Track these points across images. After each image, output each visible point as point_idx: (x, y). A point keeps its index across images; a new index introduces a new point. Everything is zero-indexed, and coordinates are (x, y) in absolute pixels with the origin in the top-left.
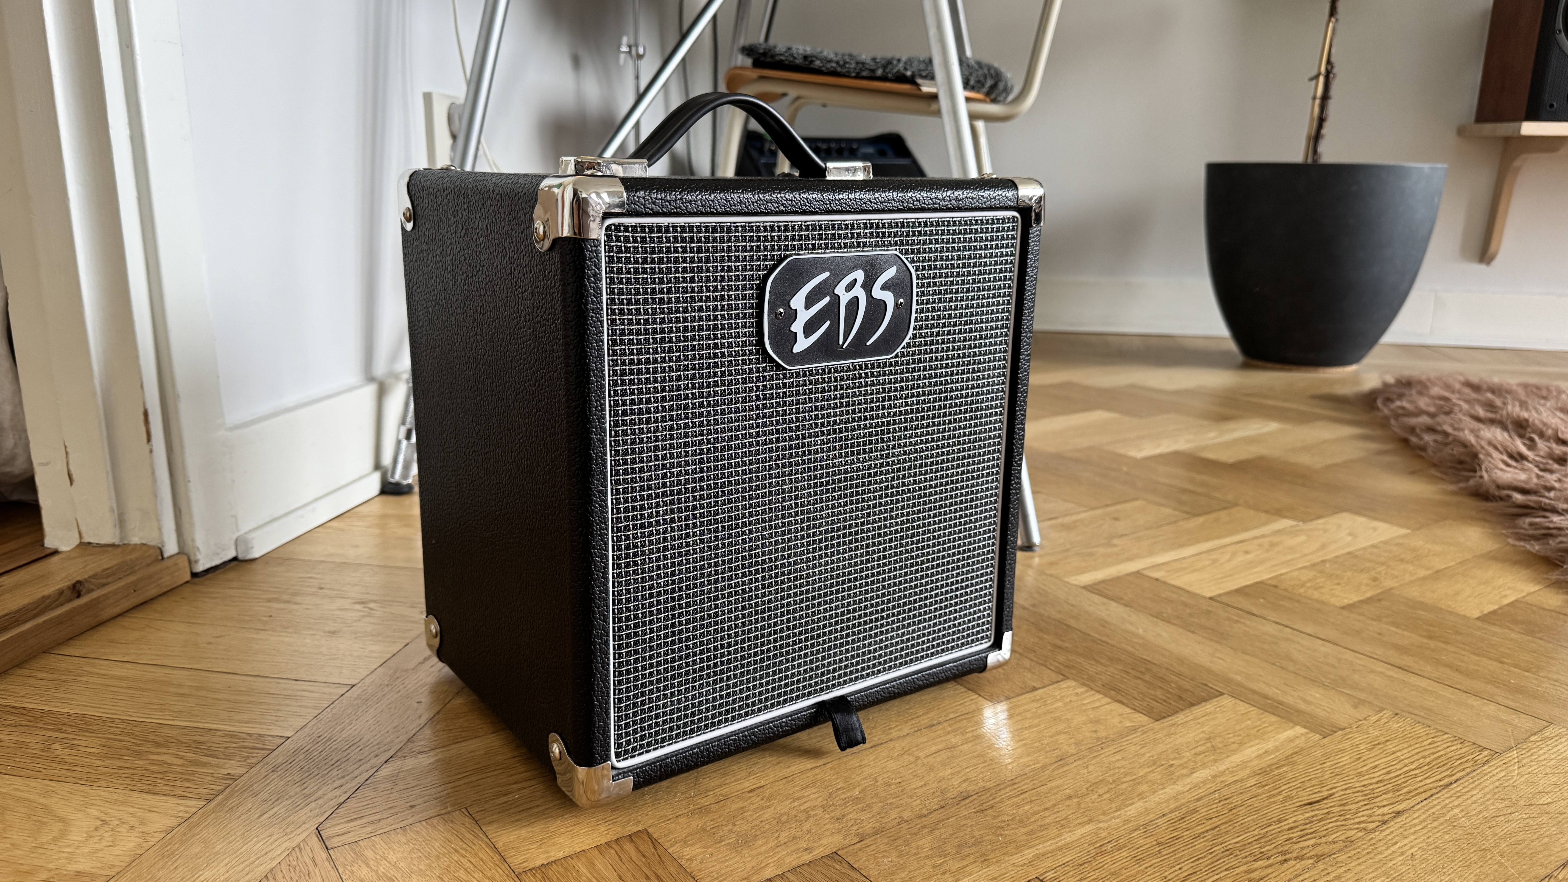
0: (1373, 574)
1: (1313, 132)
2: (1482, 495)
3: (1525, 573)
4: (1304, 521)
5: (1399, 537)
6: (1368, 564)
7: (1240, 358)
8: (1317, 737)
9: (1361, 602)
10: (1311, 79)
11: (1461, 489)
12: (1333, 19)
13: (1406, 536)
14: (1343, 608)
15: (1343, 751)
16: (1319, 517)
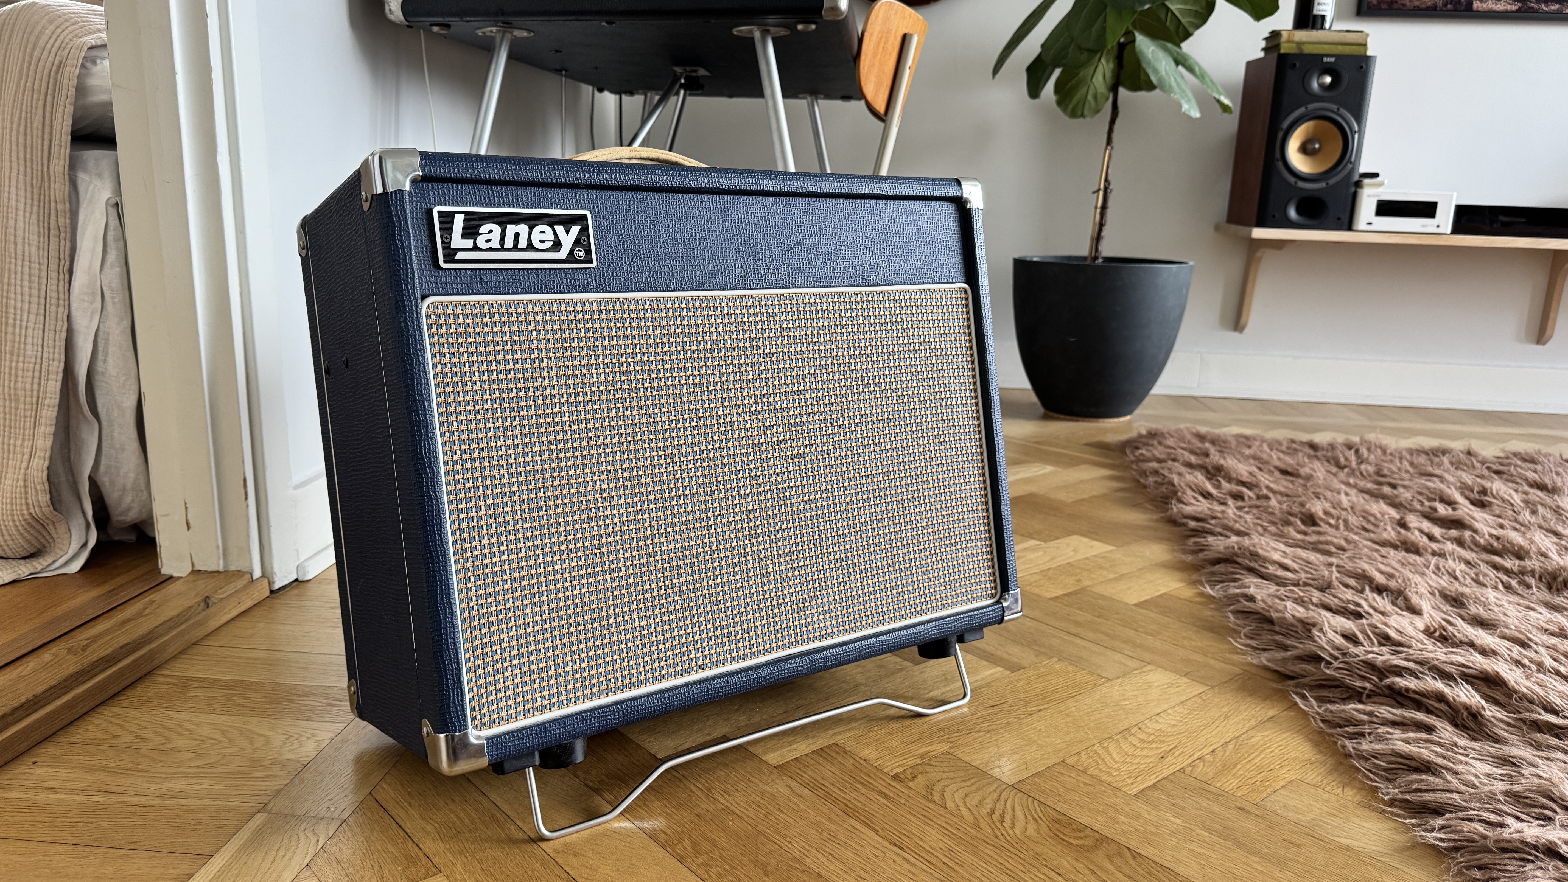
0: (1079, 577)
1: (1096, 235)
2: (1172, 522)
3: (1178, 575)
4: (1045, 542)
5: (1108, 552)
6: (1077, 571)
7: (1041, 410)
8: (1007, 672)
9: (1065, 595)
10: (1094, 192)
11: (1162, 517)
12: (1109, 148)
13: (1111, 551)
14: (1051, 599)
15: (1020, 680)
16: (1057, 538)
